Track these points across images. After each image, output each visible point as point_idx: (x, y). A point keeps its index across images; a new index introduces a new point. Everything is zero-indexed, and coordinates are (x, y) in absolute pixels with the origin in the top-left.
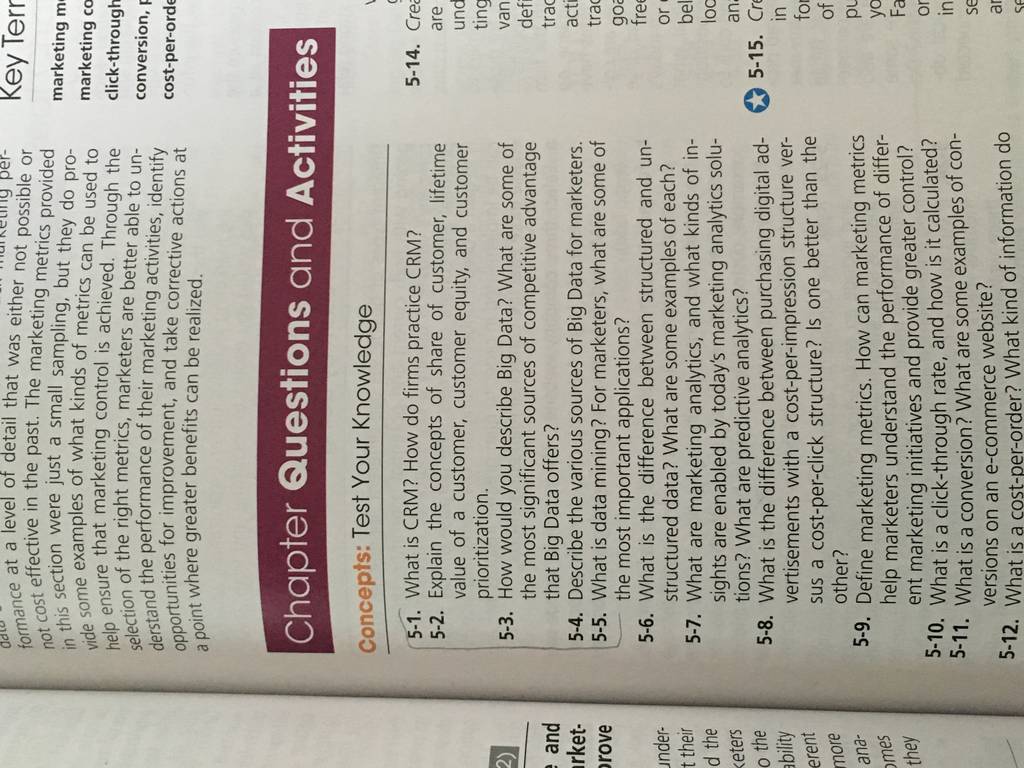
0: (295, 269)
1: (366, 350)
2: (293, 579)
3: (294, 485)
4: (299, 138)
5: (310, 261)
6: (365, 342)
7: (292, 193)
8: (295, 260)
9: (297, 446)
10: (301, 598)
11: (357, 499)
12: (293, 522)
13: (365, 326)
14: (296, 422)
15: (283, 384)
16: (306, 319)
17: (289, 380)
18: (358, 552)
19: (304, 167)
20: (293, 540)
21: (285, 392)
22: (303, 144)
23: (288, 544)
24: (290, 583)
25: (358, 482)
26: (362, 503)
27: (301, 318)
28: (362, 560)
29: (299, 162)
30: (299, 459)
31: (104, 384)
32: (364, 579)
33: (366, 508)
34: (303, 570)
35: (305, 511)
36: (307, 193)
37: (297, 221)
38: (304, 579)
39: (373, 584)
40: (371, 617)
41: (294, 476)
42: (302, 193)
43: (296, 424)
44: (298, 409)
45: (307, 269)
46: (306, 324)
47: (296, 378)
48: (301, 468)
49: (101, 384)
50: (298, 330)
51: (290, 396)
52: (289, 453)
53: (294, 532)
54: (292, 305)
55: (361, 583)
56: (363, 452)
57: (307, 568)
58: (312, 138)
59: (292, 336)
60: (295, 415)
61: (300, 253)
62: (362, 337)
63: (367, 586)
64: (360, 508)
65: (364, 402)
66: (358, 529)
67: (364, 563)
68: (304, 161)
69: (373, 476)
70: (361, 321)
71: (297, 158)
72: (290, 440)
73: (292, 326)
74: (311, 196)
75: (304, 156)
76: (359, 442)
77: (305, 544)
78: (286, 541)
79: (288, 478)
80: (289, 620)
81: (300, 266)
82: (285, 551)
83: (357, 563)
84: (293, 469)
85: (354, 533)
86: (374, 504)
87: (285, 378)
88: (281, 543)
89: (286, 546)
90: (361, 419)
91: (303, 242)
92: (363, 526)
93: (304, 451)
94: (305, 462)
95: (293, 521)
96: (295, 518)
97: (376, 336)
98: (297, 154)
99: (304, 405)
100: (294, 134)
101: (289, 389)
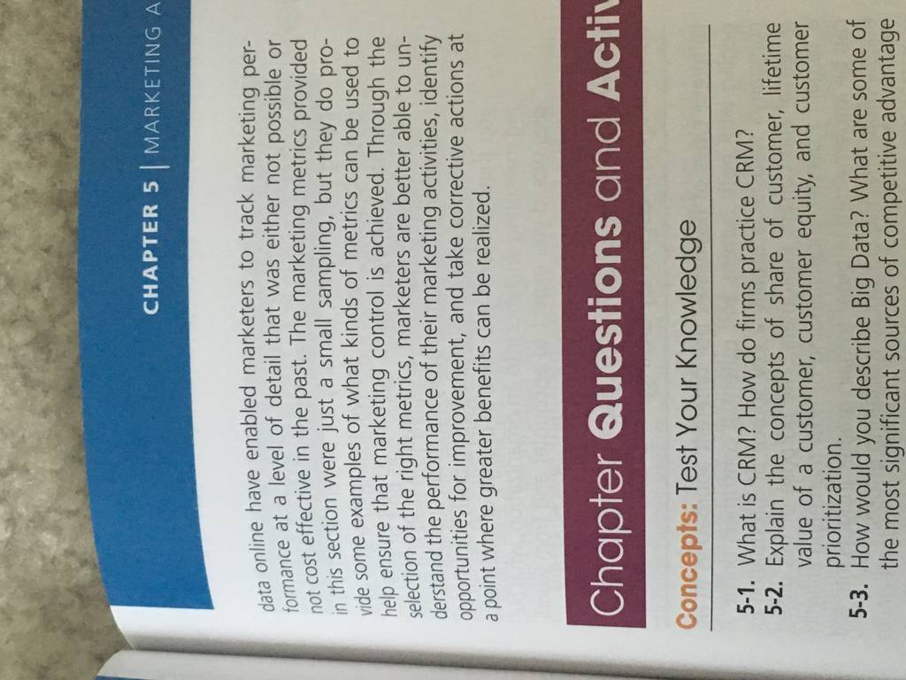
0: (602, 179)
1: (690, 274)
2: (604, 541)
3: (607, 433)
4: (599, 20)
5: (619, 168)
6: (688, 264)
7: (593, 86)
8: (601, 168)
9: (611, 389)
10: (614, 564)
11: (682, 449)
12: (605, 476)
13: (688, 246)
14: (609, 360)
15: (591, 316)
16: (615, 238)
17: (599, 311)
18: (683, 511)
19: (607, 55)
20: (605, 496)
21: (594, 325)
22: (605, 27)
23: (600, 501)
24: (601, 546)
25: (684, 430)
26: (688, 454)
27: (610, 237)
28: (686, 521)
29: (601, 48)
30: (612, 403)
31: (380, 316)
32: (689, 542)
33: (693, 460)
34: (617, 531)
35: (620, 463)
36: (612, 86)
37: (601, 121)
38: (617, 541)
39: (700, 548)
40: (694, 587)
41: (607, 423)
42: (605, 86)
43: (608, 362)
44: (611, 344)
45: (615, 178)
46: (617, 244)
47: (606, 309)
48: (615, 413)
49: (376, 316)
50: (607, 252)
51: (600, 330)
52: (601, 396)
53: (606, 487)
54: (599, 222)
55: (685, 546)
56: (690, 395)
57: (621, 529)
58: (615, 19)
59: (601, 259)
60: (607, 352)
61: (606, 159)
62: (684, 258)
63: (692, 551)
64: (685, 460)
65: (689, 337)
66: (683, 484)
67: (690, 524)
68: (607, 46)
69: (702, 422)
70: (683, 240)
71: (598, 44)
72: (601, 381)
73: (600, 246)
74: (616, 90)
75: (606, 41)
76: (684, 383)
77: (621, 501)
78: (597, 498)
79: (600, 427)
80: (596, 588)
81: (608, 174)
82: (597, 509)
83: (681, 523)
84: (607, 415)
85: (678, 489)
86: (703, 456)
87: (593, 309)
88: (591, 500)
89: (597, 503)
90: (686, 357)
91: (609, 146)
92: (689, 481)
93: (618, 394)
94: (619, 407)
95: (607, 474)
96: (609, 471)
97: (702, 258)
98: (597, 39)
99: (617, 340)
100: (594, 15)
101: (599, 321)
